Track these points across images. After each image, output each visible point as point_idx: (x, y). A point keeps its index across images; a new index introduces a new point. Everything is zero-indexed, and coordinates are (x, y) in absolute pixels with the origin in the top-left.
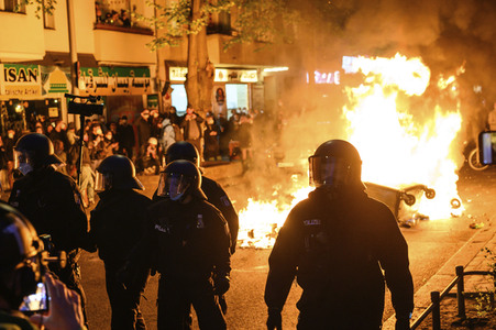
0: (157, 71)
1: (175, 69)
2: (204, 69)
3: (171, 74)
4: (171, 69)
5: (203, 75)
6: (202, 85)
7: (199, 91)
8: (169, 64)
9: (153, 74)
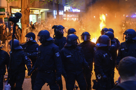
0: (7, 10)
1: (13, 9)
2: (26, 9)
3: (12, 11)
4: (12, 9)
5: (26, 11)
6: (26, 15)
7: (25, 17)
8: (11, 7)
9: (6, 11)
